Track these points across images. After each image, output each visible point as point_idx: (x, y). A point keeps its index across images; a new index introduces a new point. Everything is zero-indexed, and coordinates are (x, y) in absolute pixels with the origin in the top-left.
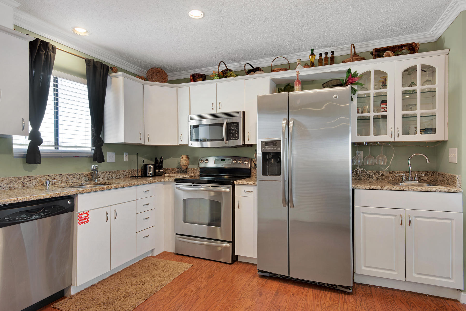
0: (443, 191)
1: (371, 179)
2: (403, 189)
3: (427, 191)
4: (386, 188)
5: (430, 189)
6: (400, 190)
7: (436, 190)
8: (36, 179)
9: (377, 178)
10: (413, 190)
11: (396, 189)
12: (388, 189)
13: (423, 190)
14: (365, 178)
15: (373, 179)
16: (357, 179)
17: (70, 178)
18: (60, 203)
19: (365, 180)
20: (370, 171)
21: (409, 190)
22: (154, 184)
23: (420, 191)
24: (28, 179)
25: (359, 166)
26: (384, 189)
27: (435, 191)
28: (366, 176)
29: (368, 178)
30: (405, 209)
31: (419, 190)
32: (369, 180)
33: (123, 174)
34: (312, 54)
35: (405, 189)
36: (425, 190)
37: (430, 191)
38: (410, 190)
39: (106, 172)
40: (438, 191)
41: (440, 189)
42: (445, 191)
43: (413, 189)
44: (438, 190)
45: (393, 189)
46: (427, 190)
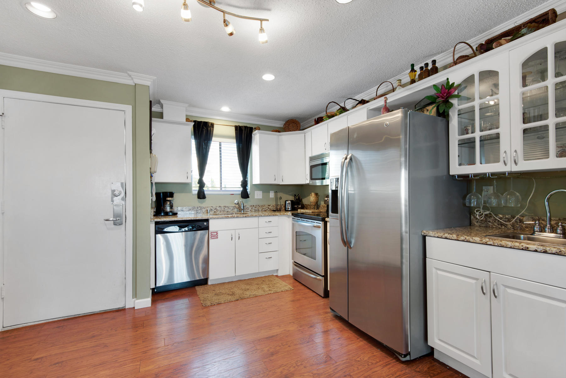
0: (549, 252)
1: (503, 227)
2: (485, 241)
3: (522, 249)
5: (528, 246)
6: (481, 242)
7: (537, 249)
8: (205, 208)
9: (513, 227)
10: (500, 245)
11: (476, 241)
12: (465, 240)
13: (516, 246)
14: (495, 225)
15: (506, 227)
16: (483, 225)
17: (226, 209)
18: (200, 224)
19: (494, 228)
20: (501, 216)
21: (494, 245)
22: (277, 217)
23: (511, 248)
24: (199, 208)
25: (482, 207)
26: (460, 240)
27: (536, 251)
28: (495, 222)
29: (498, 225)
30: (490, 272)
31: (509, 246)
32: (500, 228)
33: (269, 208)
34: (413, 70)
35: (489, 243)
36: (518, 247)
37: (527, 249)
38: (496, 245)
39: (253, 206)
40: (541, 251)
41: (544, 248)
42: (553, 252)
43: (501, 243)
44: (541, 249)
45: (471, 240)
46: (522, 247)
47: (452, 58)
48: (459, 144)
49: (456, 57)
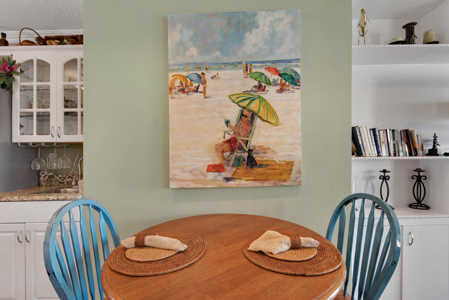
0: (60, 199)
1: (62, 184)
2: (22, 199)
3: (46, 200)
4: (5, 199)
5: (49, 197)
6: (19, 200)
9: (68, 183)
10: (32, 200)
11: (15, 200)
12: (7, 200)
13: (42, 199)
14: (56, 184)
15: (63, 184)
19: (55, 185)
20: (60, 176)
21: (28, 200)
23: (39, 201)
25: (46, 170)
26: (3, 201)
27: (53, 200)
28: (56, 181)
29: (59, 183)
30: (25, 223)
31: (37, 200)
32: (60, 185)
35: (24, 200)
37: (48, 200)
38: (29, 200)
40: (56, 199)
41: (58, 197)
42: (62, 199)
43: (32, 198)
45: (12, 199)
47: (18, 39)
48: (21, 116)
49: (22, 40)
